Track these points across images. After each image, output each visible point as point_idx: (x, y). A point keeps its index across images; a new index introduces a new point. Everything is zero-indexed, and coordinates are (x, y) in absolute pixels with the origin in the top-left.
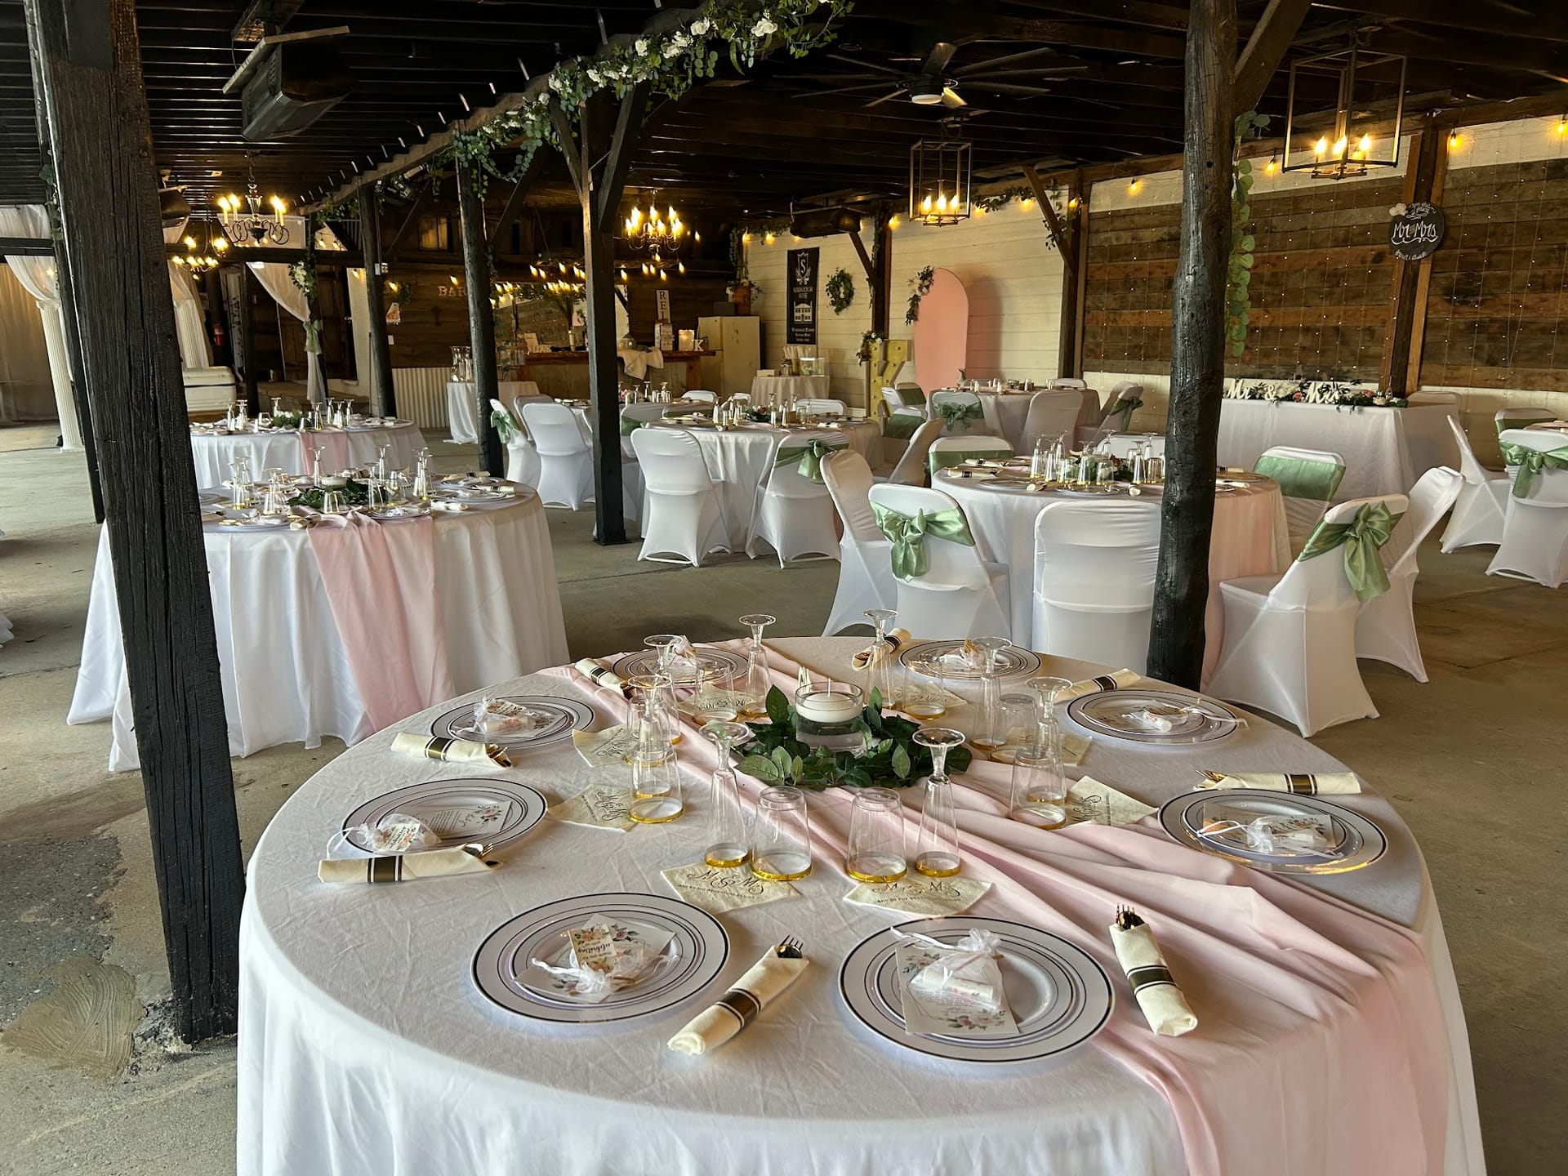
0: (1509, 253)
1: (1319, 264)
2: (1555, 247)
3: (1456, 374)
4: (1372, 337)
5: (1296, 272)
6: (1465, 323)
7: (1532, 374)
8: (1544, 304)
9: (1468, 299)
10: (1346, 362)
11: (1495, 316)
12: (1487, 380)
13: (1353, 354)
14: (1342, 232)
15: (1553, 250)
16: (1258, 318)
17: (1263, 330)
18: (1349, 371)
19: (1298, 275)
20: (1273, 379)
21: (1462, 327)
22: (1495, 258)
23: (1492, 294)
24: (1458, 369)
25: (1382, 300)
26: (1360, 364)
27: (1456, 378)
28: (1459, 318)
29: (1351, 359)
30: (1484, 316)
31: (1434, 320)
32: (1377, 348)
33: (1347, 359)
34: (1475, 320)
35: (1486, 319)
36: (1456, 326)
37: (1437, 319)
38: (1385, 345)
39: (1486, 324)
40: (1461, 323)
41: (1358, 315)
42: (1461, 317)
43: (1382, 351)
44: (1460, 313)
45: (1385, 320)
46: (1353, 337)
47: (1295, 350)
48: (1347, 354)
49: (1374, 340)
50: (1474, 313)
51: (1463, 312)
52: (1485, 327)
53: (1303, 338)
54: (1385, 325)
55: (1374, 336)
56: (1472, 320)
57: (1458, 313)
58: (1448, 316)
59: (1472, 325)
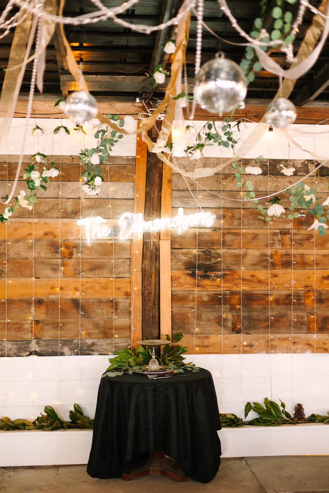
0: (238, 234)
1: (46, 234)
2: (278, 231)
3: (206, 342)
4: (116, 309)
5: (18, 241)
6: (208, 295)
7: (273, 340)
8: (275, 279)
9: (209, 273)
10: (89, 335)
11: (235, 289)
12: (235, 346)
13: (97, 326)
14: (70, 204)
15: (275, 234)
18: (93, 344)
19: (21, 244)
21: (205, 299)
22: (228, 238)
23: (229, 270)
24: (207, 337)
25: (123, 273)
26: (106, 337)
27: (208, 346)
28: (203, 291)
29: (96, 331)
30: (225, 289)
31: (180, 293)
32: (123, 319)
33: (91, 331)
34: (217, 292)
35: (228, 292)
36: (202, 298)
37: (183, 292)
38: (131, 317)
39: (229, 297)
40: (205, 295)
41: (98, 287)
42: (204, 289)
43: (129, 323)
44: (204, 287)
45: (128, 292)
46: (95, 310)
47: (26, 324)
48: (91, 327)
49: (119, 311)
50: (216, 286)
51: (207, 285)
52: (227, 299)
53: (35, 311)
54: (129, 297)
55: (119, 308)
56: (214, 292)
57: (202, 286)
58: (191, 289)
59: (215, 297)
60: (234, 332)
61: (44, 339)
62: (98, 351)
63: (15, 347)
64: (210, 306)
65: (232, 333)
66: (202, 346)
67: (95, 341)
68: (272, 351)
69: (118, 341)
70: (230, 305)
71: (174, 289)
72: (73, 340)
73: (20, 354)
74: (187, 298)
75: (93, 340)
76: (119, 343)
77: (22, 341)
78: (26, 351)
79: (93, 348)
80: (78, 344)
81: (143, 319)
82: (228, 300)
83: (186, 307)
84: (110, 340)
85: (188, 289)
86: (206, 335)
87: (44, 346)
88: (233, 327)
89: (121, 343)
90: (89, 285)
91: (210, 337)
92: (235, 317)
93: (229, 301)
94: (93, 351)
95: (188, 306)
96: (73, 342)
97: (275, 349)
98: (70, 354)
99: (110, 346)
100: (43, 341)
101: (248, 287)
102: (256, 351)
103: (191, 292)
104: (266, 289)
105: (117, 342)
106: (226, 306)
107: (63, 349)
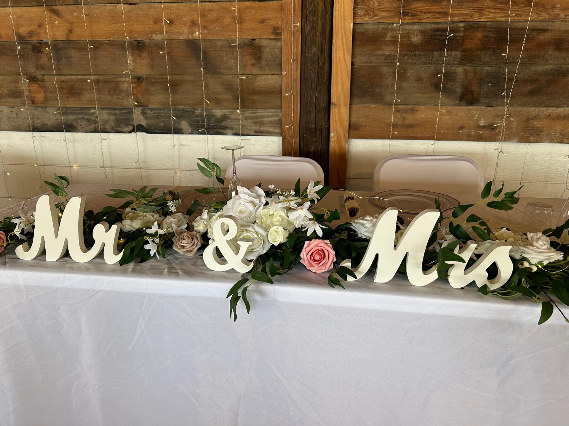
3: (410, 119)
4: (259, 59)
6: (423, 32)
7: (537, 117)
10: (218, 102)
11: (476, 18)
12: (462, 128)
13: (229, 87)
16: (40, 26)
17: (56, 47)
18: (225, 117)
20: (95, 131)
21: (416, 39)
24: (413, 111)
26: (244, 106)
27: (412, 126)
28: (414, 23)
29: (228, 96)
30: (457, 19)
31: (370, 27)
32: (270, 77)
33: (220, 96)
34: (440, 26)
35: (461, 25)
36: (409, 37)
37: (375, 27)
38: (284, 73)
39: (462, 34)
40: (415, 33)
41: (227, 20)
42: (416, 21)
43: (280, 83)
44: (416, 15)
45: (278, 28)
46: (225, 59)
47: (124, 82)
48: (219, 88)
49: (264, 63)
50: (440, 13)
51: (421, 12)
52: (458, 40)
53: (134, 61)
54: (279, 37)
55: (264, 57)
56: (435, 26)
57: (411, 13)
58: (391, 21)
59: (434, 36)
60: (464, 102)
61: (152, 106)
62: (231, 128)
63: (112, 118)
64: (423, 53)
65: (459, 105)
66: (402, 126)
67: (226, 112)
68: (532, 138)
69: (263, 114)
70: (463, 51)
71: (359, 21)
72: (195, 109)
73: (119, 129)
74: (382, 39)
75: (224, 111)
76: (264, 117)
77: (121, 109)
78: (127, 125)
79: (224, 124)
80: (201, 115)
81: (302, 76)
82: (460, 42)
83: (378, 56)
84: (251, 112)
85: (386, 21)
86: (410, 107)
87: (153, 117)
88: (462, 92)
89: (268, 116)
90: (214, 14)
91: (417, 110)
92: (468, 75)
93: (462, 44)
94: (225, 128)
95: (383, 52)
96: (195, 113)
97: (538, 135)
98: (190, 131)
99: (250, 121)
100: (151, 110)
101: (502, 15)
102: (500, 137)
103: (390, 27)
104: (539, 19)
105: (261, 115)
106: (453, 53)
107: (179, 123)
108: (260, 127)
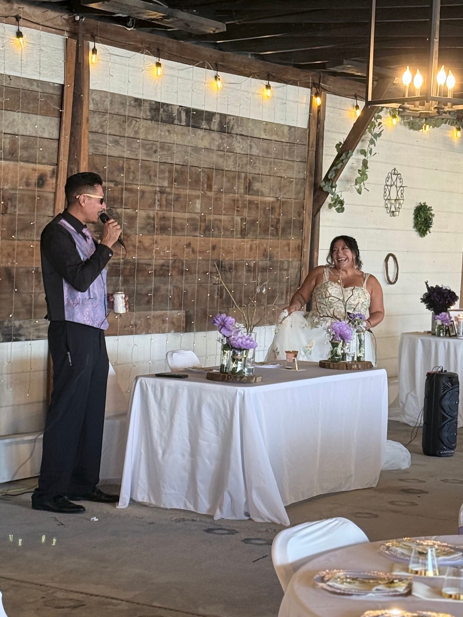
2: (158, 189)
11: (128, 257)
13: (24, 303)
14: (8, 141)
15: (156, 193)
18: (21, 327)
22: (125, 195)
29: (24, 310)
33: (19, 310)
35: (123, 261)
46: (23, 282)
48: (20, 304)
67: (21, 322)
72: (4, 321)
79: (20, 332)
90: (20, 249)
94: (20, 335)
98: (2, 340)
99: (33, 328)
102: (139, 331)
104: (148, 258)
108: (39, 333)
